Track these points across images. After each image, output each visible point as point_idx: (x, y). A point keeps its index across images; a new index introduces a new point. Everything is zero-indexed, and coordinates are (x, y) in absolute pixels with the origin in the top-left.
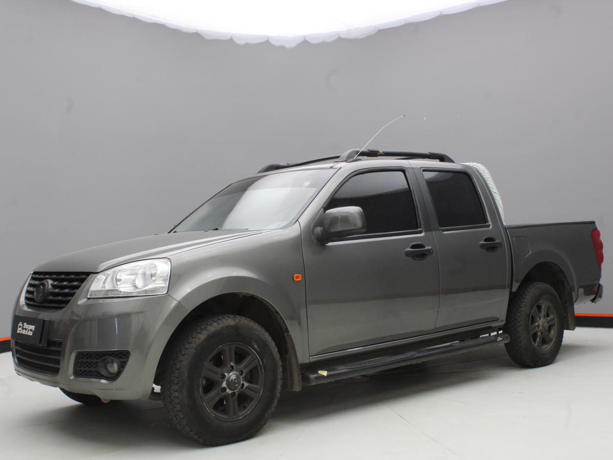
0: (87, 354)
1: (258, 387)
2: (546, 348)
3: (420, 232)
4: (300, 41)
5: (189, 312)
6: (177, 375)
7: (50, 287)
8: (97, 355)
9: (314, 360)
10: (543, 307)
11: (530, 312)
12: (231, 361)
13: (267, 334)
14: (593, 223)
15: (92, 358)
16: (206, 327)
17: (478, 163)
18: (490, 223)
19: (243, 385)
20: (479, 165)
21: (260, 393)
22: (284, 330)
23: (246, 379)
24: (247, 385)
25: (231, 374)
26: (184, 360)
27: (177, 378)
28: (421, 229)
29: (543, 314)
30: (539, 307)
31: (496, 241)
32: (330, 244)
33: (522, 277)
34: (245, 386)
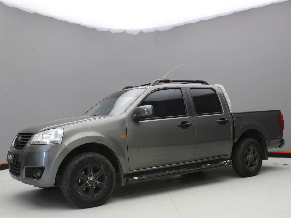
0: (29, 168)
1: (104, 183)
2: (253, 168)
3: (187, 116)
4: (139, 32)
5: (70, 151)
6: (65, 178)
7: (20, 139)
8: (33, 168)
9: (132, 172)
10: (251, 149)
11: (244, 152)
12: (91, 172)
13: (109, 161)
14: (279, 111)
15: (31, 170)
16: (79, 158)
17: (220, 84)
18: (223, 112)
19: (97, 183)
20: (221, 85)
21: (105, 186)
22: (117, 159)
23: (98, 180)
24: (99, 183)
25: (91, 178)
26: (69, 171)
27: (65, 179)
28: (187, 115)
29: (251, 152)
30: (249, 150)
31: (226, 120)
32: (140, 122)
33: (239, 136)
34: (98, 183)
